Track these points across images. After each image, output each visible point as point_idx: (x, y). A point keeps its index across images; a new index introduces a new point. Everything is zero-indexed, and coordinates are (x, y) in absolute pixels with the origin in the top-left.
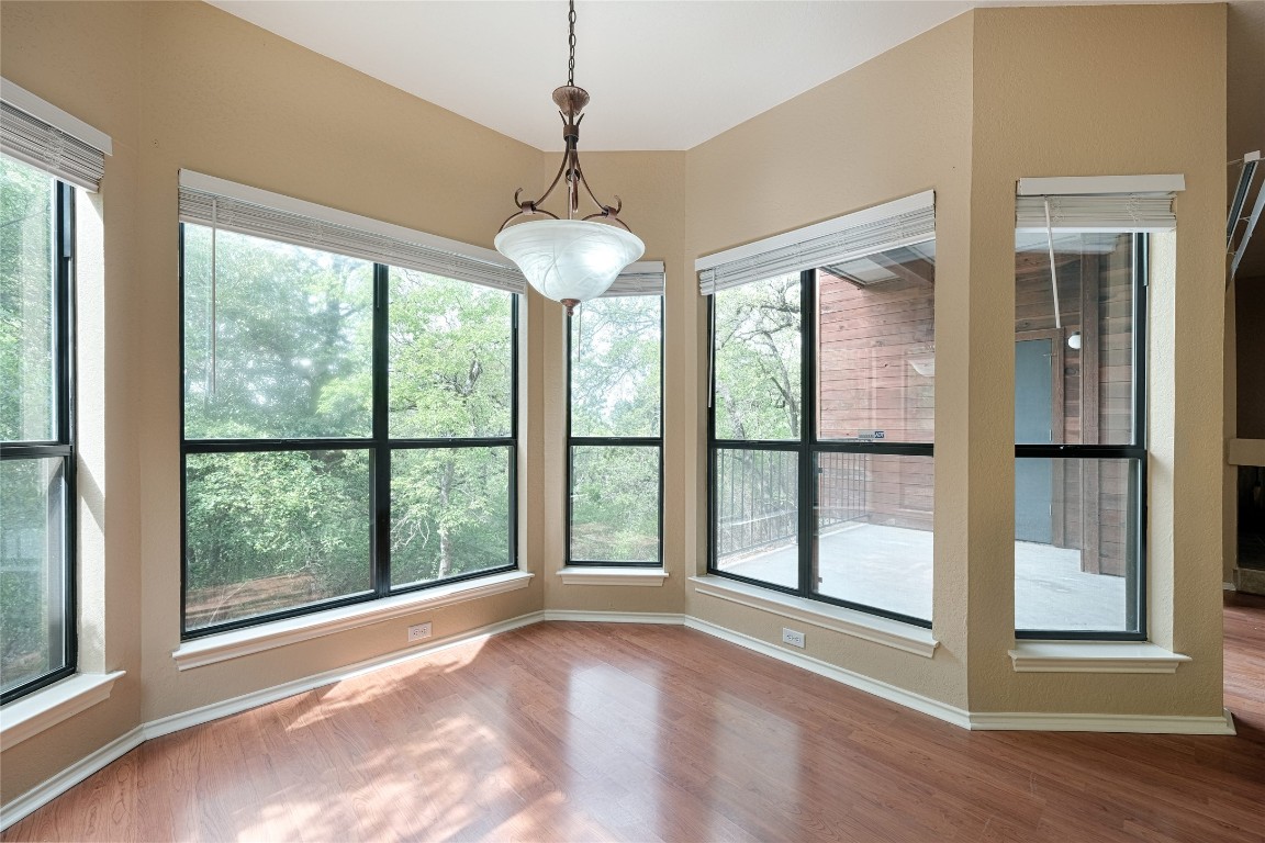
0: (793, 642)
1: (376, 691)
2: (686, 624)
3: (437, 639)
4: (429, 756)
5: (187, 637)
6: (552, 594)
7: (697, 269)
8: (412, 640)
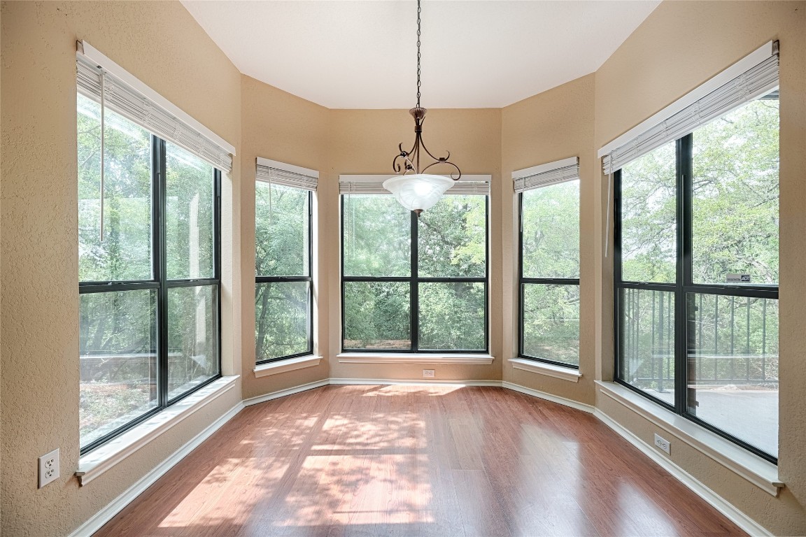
0: (662, 447)
1: (397, 393)
2: (594, 414)
3: (436, 379)
4: (392, 422)
5: (344, 351)
6: (507, 372)
7: (599, 157)
8: (425, 376)
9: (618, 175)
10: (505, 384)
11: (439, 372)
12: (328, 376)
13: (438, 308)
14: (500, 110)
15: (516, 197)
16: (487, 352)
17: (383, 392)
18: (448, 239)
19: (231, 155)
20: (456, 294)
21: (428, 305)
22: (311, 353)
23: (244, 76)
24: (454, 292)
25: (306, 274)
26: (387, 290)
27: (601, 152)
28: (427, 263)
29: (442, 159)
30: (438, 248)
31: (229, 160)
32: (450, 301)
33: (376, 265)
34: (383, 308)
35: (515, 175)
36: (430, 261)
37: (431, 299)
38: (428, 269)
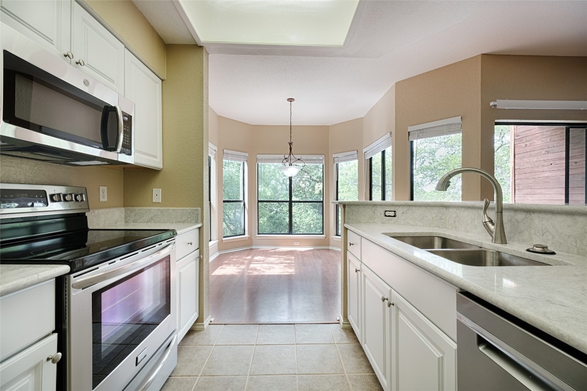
3: (300, 246)
5: (258, 234)
6: (331, 242)
7: (364, 152)
8: (295, 244)
9: (371, 159)
10: (330, 248)
11: (302, 242)
12: (251, 245)
13: (307, 220)
14: (328, 126)
15: (335, 166)
16: (323, 234)
17: (277, 250)
18: (314, 178)
19: (215, 150)
20: (318, 212)
21: (301, 219)
22: (244, 234)
23: (219, 116)
24: (317, 210)
25: (241, 199)
26: (275, 210)
27: (364, 150)
28: (300, 193)
29: (299, 159)
30: (308, 183)
31: (215, 152)
32: (315, 216)
33: (269, 194)
34: (273, 220)
35: (334, 156)
36: (303, 191)
37: (303, 215)
38: (301, 196)
